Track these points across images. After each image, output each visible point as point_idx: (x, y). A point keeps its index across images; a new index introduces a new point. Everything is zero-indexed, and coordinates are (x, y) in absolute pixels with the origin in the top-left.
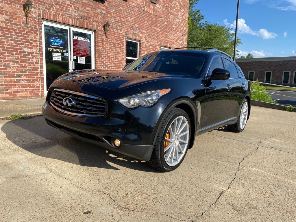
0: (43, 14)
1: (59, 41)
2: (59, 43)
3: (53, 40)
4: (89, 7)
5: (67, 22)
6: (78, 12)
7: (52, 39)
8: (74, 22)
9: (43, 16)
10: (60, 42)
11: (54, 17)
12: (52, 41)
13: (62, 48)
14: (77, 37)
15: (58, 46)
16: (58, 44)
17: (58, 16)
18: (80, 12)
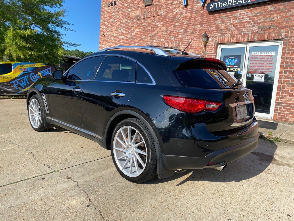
0: (218, 40)
1: (234, 60)
2: (234, 62)
3: (229, 60)
4: (276, 13)
5: (242, 40)
6: (258, 25)
7: (227, 60)
8: (250, 37)
9: (218, 42)
10: (236, 61)
11: (228, 40)
12: (227, 61)
13: (237, 66)
14: (255, 52)
15: (233, 65)
16: (233, 64)
17: (233, 37)
18: (260, 24)
